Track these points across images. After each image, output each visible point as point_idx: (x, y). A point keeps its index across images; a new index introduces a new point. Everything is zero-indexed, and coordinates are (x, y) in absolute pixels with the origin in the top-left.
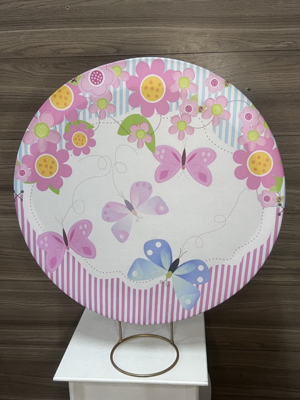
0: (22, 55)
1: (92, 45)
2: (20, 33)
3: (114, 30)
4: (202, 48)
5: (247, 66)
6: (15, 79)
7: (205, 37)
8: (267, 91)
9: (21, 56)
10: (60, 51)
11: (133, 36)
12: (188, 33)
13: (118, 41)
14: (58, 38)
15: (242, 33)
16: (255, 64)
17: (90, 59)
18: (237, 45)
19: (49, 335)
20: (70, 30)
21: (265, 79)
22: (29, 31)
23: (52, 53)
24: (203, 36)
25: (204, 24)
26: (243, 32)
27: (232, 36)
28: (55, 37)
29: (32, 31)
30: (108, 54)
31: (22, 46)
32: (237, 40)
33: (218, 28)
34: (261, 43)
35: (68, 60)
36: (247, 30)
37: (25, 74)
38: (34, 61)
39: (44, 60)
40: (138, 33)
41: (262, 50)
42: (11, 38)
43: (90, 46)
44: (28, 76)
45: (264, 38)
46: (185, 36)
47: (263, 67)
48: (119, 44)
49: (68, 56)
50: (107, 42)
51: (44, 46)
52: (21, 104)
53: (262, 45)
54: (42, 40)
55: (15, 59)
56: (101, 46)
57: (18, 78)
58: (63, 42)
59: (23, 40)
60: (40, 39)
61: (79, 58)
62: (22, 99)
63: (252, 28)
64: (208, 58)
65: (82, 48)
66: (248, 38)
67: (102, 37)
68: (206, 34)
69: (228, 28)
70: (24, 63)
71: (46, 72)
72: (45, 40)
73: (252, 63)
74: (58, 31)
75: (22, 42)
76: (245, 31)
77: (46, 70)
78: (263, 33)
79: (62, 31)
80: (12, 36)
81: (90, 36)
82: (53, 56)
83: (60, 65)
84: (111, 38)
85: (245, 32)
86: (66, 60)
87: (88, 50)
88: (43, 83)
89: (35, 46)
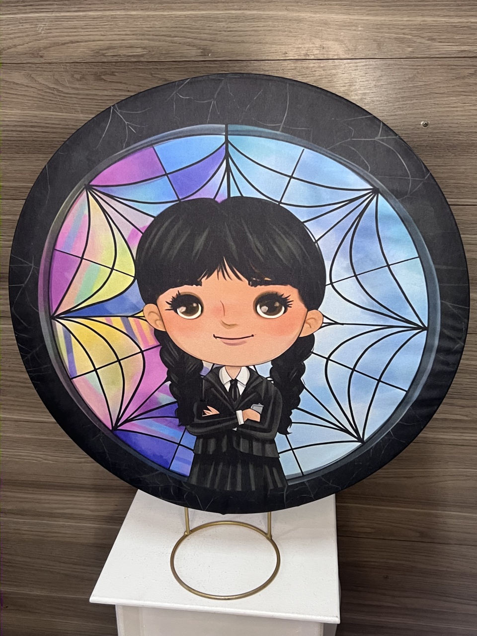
0: (41, 57)
1: (160, 41)
2: (38, 20)
3: (196, 16)
4: (349, 50)
5: (424, 83)
6: (30, 99)
7: (355, 30)
8: (456, 127)
9: (41, 59)
10: (104, 52)
11: (230, 28)
12: (326, 24)
13: (205, 35)
14: (101, 29)
15: (420, 25)
16: (438, 81)
17: (156, 65)
18: (409, 47)
19: (89, 505)
20: (122, 15)
21: (454, 107)
22: (53, 15)
23: (92, 55)
24: (350, 30)
25: (353, 7)
26: (422, 23)
27: (403, 29)
28: (97, 27)
29: (58, 15)
30: (186, 57)
31: (41, 41)
32: (410, 37)
33: (377, 15)
34: (453, 42)
35: (118, 68)
36: (429, 19)
37: (48, 91)
38: (61, 68)
39: (78, 67)
40: (238, 22)
41: (453, 56)
42: (23, 27)
43: (157, 43)
44: (52, 93)
45: (458, 34)
46: (321, 28)
47: (453, 87)
48: (206, 40)
49: (119, 60)
50: (184, 37)
51: (78, 42)
52: (41, 141)
53: (453, 47)
54: (75, 32)
55: (29, 65)
56: (175, 43)
57: (36, 97)
58: (110, 36)
59: (43, 32)
60: (71, 30)
61: (138, 63)
62: (43, 132)
63: (438, 16)
64: (358, 68)
65: (141, 47)
66: (430, 34)
67: (176, 28)
68: (356, 25)
69: (396, 15)
70: (44, 71)
71: (81, 87)
72: (81, 32)
73: (435, 79)
74: (102, 17)
75: (42, 35)
76: (424, 21)
77: (82, 84)
78: (457, 24)
79: (108, 16)
80: (24, 24)
81: (156, 26)
82: (93, 60)
83: (104, 75)
84: (192, 30)
85: (424, 23)
86: (115, 67)
87: (153, 51)
88: (77, 105)
89: (63, 42)
